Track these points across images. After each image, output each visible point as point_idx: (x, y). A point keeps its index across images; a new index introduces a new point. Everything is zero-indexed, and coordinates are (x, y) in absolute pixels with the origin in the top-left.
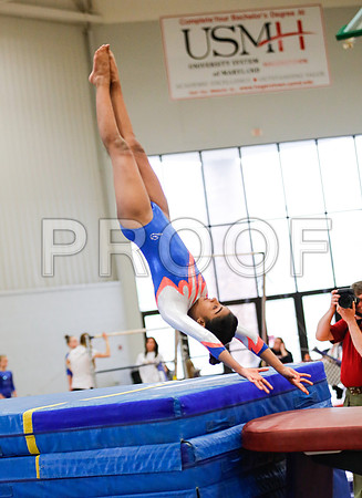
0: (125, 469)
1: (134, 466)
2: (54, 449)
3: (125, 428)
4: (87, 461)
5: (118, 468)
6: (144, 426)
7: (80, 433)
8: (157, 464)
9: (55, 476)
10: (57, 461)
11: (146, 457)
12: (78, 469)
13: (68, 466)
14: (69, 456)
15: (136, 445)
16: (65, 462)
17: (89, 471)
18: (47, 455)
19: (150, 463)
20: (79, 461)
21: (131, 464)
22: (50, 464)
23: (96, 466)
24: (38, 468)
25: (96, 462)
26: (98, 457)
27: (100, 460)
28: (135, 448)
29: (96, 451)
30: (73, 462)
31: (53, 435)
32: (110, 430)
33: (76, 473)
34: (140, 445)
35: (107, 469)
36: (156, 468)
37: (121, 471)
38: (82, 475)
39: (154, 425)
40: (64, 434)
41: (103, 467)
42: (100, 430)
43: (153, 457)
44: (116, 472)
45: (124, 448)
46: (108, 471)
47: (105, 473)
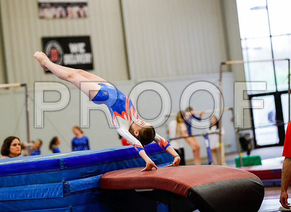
0: (37, 196)
1: (41, 194)
2: (5, 185)
3: (37, 174)
4: (20, 191)
5: (34, 196)
6: (46, 173)
7: (17, 177)
8: (52, 193)
9: (5, 199)
10: (6, 191)
11: (47, 189)
12: (15, 196)
13: (11, 194)
14: (12, 189)
15: (42, 183)
16: (9, 192)
17: (21, 197)
19: (48, 193)
20: (16, 191)
21: (40, 193)
23: (24, 194)
25: (24, 192)
26: (25, 189)
27: (26, 191)
28: (42, 185)
29: (24, 187)
30: (13, 192)
31: (5, 177)
32: (31, 175)
33: (15, 198)
34: (45, 183)
35: (28, 196)
36: (51, 195)
37: (35, 197)
38: (17, 199)
39: (50, 173)
40: (9, 177)
41: (27, 195)
42: (26, 175)
43: (50, 190)
44: (33, 198)
45: (37, 185)
46: (29, 197)
47: (28, 198)
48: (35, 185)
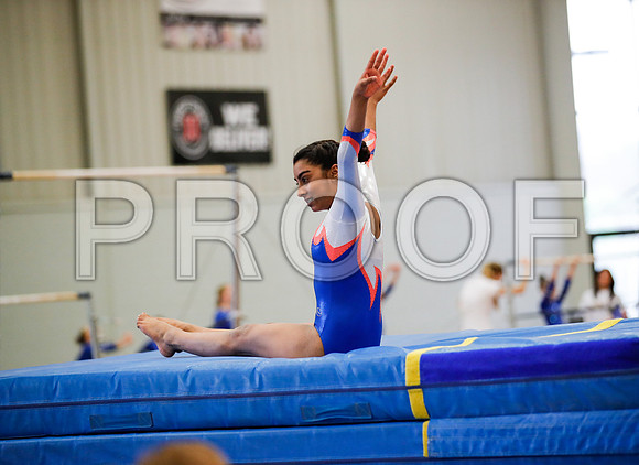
0: (562, 446)
1: (576, 443)
2: (452, 412)
3: (563, 383)
4: (503, 432)
5: (551, 445)
6: (597, 379)
7: (493, 388)
8: (611, 441)
9: (451, 453)
10: (456, 431)
11: (595, 429)
12: (487, 445)
13: (472, 439)
14: (475, 423)
15: (580, 410)
16: (467, 433)
17: (505, 449)
18: (440, 421)
19: (601, 439)
20: (491, 432)
21: (572, 439)
22: (446, 434)
23: (516, 441)
24: (425, 440)
25: (516, 435)
26: (520, 426)
27: (523, 432)
28: (578, 415)
29: (514, 418)
30: (480, 433)
31: (451, 390)
32: (540, 385)
33: (485, 451)
34: (587, 410)
35: (532, 446)
36: (610, 447)
37: (555, 451)
38: (493, 453)
39: (608, 379)
40: (467, 389)
41: (527, 442)
42: (523, 385)
43: (606, 430)
44: (546, 452)
45: (561, 415)
46: (535, 449)
47: (530, 453)
48: (555, 415)
